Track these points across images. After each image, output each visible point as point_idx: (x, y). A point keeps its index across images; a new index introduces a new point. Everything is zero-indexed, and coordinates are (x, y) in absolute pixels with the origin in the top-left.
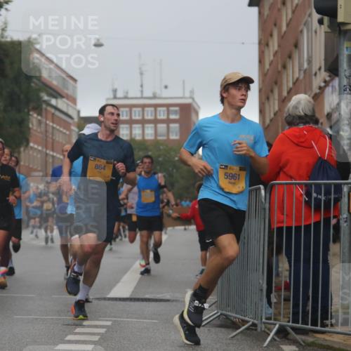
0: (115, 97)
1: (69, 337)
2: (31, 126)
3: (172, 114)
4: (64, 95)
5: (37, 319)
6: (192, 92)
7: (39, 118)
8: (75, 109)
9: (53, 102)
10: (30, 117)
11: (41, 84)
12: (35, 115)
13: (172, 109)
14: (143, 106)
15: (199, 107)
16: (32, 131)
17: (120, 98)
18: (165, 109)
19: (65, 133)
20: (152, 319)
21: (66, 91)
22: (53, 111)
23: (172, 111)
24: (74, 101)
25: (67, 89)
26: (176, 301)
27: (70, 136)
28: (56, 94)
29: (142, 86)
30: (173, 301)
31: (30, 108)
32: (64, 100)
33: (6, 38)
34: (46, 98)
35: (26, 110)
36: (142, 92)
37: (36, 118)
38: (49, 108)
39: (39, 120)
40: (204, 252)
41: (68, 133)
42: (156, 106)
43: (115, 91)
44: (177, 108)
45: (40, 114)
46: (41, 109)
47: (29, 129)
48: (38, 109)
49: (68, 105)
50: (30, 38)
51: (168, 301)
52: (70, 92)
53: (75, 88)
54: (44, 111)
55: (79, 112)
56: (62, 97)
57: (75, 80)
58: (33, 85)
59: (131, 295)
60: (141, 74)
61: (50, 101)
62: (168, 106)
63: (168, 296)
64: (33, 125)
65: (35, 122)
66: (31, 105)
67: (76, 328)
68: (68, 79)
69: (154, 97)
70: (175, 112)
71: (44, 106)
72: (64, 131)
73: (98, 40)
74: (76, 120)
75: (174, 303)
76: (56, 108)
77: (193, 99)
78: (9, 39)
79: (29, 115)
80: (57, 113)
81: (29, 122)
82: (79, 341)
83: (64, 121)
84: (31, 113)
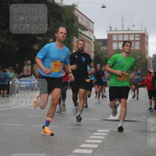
0: (111, 30)
1: (91, 137)
2: (73, 43)
3: (136, 38)
4: (88, 29)
5: (77, 128)
6: (145, 28)
7: (77, 39)
8: (93, 36)
9: (83, 32)
10: (73, 39)
11: (78, 25)
12: (76, 38)
13: (136, 35)
14: (123, 34)
15: (149, 35)
16: (74, 45)
17: (113, 31)
18: (133, 35)
19: (88, 46)
20: (128, 129)
21: (89, 28)
22: (83, 36)
23: (137, 36)
24: (92, 32)
25: (90, 27)
26: (139, 121)
27: (91, 48)
28: (85, 29)
29: (123, 25)
30: (137, 121)
31: (73, 35)
32: (88, 31)
33: (63, 4)
34: (80, 31)
35: (72, 36)
36: (123, 28)
37: (76, 40)
38: (81, 35)
39: (77, 41)
40: (151, 100)
41: (90, 46)
42: (129, 34)
43: (111, 28)
44: (139, 35)
45: (77, 38)
46: (78, 36)
47: (73, 44)
48: (77, 36)
49: (90, 34)
50: (73, 4)
51: (135, 121)
52: (91, 28)
53: (93, 26)
54: (79, 36)
55: (95, 37)
56: (87, 30)
57: (93, 23)
58: (74, 25)
59: (118, 118)
60: (123, 20)
61: (82, 32)
62: (134, 34)
63: (135, 119)
64: (74, 43)
65: (75, 41)
66: (74, 34)
67: (94, 133)
68: (90, 22)
69: (129, 30)
70: (138, 37)
71: (79, 34)
72: (88, 45)
73: (104, 5)
74: (93, 40)
75: (138, 122)
76: (85, 35)
77: (146, 31)
78: (64, 5)
79: (73, 38)
80: (85, 38)
81: (72, 41)
82: (96, 139)
83: (89, 41)
84: (74, 37)
